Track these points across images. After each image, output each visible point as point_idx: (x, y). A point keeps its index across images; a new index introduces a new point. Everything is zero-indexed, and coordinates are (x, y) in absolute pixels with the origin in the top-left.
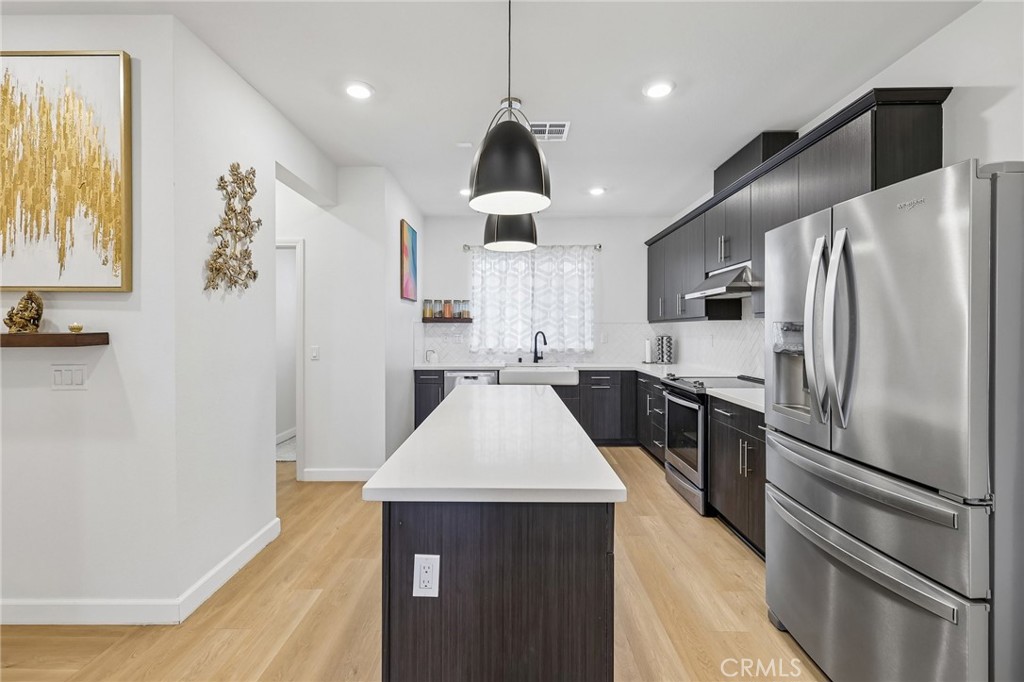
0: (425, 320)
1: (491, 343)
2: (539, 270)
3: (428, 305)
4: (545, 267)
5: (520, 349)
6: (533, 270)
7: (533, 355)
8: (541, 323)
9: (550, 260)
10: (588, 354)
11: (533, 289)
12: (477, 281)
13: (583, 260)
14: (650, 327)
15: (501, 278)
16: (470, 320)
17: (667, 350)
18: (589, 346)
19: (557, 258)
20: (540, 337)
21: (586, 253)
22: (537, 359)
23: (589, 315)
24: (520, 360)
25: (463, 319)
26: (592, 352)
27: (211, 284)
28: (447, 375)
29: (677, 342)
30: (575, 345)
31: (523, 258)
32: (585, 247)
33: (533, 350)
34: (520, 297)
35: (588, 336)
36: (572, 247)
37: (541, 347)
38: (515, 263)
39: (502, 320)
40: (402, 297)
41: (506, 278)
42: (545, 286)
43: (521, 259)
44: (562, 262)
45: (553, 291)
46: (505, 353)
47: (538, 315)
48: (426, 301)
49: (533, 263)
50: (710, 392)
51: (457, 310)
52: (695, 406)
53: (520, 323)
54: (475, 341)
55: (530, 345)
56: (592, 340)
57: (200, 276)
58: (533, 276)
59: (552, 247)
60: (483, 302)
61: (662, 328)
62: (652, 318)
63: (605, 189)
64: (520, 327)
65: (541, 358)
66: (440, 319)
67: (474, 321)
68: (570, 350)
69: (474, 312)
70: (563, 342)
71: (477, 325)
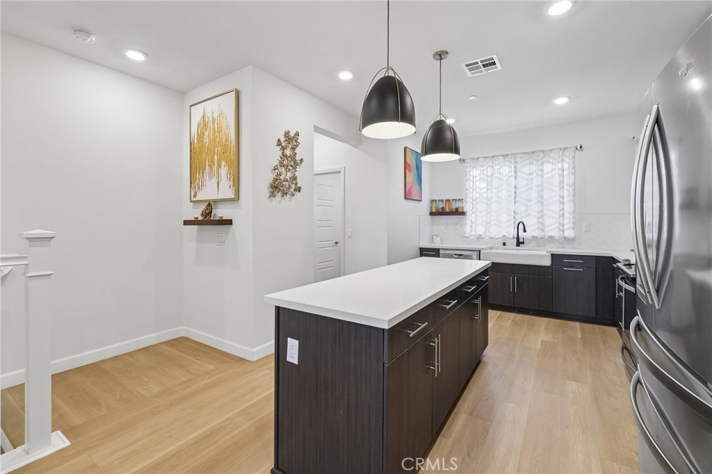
0: (431, 214)
1: (480, 231)
2: (522, 173)
3: (434, 204)
4: (526, 169)
5: (504, 236)
6: (516, 172)
7: (515, 240)
8: (523, 215)
9: (532, 163)
10: (569, 241)
11: (515, 187)
12: (469, 185)
13: (563, 160)
15: (488, 181)
16: (463, 213)
18: (569, 233)
19: (538, 161)
20: (521, 226)
21: (567, 153)
22: (519, 243)
23: (568, 207)
24: (504, 244)
25: (459, 212)
26: (574, 239)
27: (272, 195)
28: (442, 253)
30: (555, 233)
31: (507, 163)
32: (565, 149)
33: (516, 236)
34: (504, 194)
35: (568, 224)
36: (551, 150)
37: (522, 234)
38: (499, 169)
39: (489, 213)
40: (405, 198)
41: (492, 181)
42: (527, 185)
43: (505, 165)
44: (542, 164)
45: (535, 188)
46: (492, 238)
47: (520, 208)
48: (433, 201)
49: (516, 167)
51: (454, 206)
53: (505, 215)
54: (468, 229)
55: (513, 233)
56: (573, 228)
57: (266, 191)
58: (516, 177)
59: (533, 152)
60: (474, 200)
63: (570, 98)
64: (504, 218)
65: (523, 243)
66: (442, 213)
67: (468, 214)
68: (550, 237)
69: (467, 208)
70: (543, 230)
71: (469, 217)
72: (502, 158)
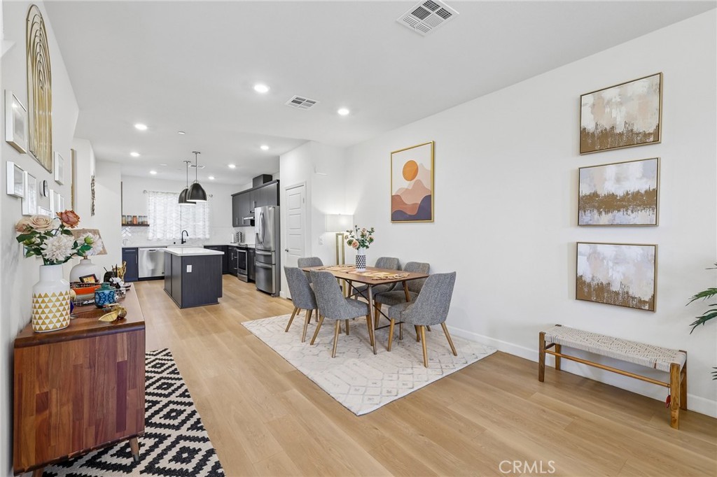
0: (123, 225)
1: (159, 236)
3: (124, 218)
5: (174, 238)
7: (181, 240)
8: (185, 227)
10: (207, 240)
11: (181, 212)
12: (151, 208)
14: (233, 229)
15: (164, 207)
16: (148, 225)
17: (241, 237)
18: (208, 236)
20: (185, 233)
22: (183, 242)
23: (207, 223)
24: (174, 243)
25: (144, 224)
26: (209, 239)
28: (140, 250)
29: (244, 235)
30: (201, 236)
33: (181, 238)
34: (174, 215)
35: (207, 232)
37: (185, 237)
38: (172, 200)
39: (165, 225)
41: (167, 207)
42: (187, 211)
43: (174, 199)
45: (190, 213)
46: (167, 240)
47: (183, 223)
48: (123, 216)
50: (249, 247)
51: (140, 220)
52: (245, 251)
53: (174, 227)
54: (150, 235)
55: (180, 236)
56: (209, 234)
58: (181, 206)
60: (155, 217)
61: (238, 229)
62: (234, 225)
64: (174, 228)
65: (185, 242)
66: (131, 224)
67: (150, 226)
68: (199, 238)
69: (150, 222)
70: (195, 235)
71: (151, 228)
72: (172, 195)
